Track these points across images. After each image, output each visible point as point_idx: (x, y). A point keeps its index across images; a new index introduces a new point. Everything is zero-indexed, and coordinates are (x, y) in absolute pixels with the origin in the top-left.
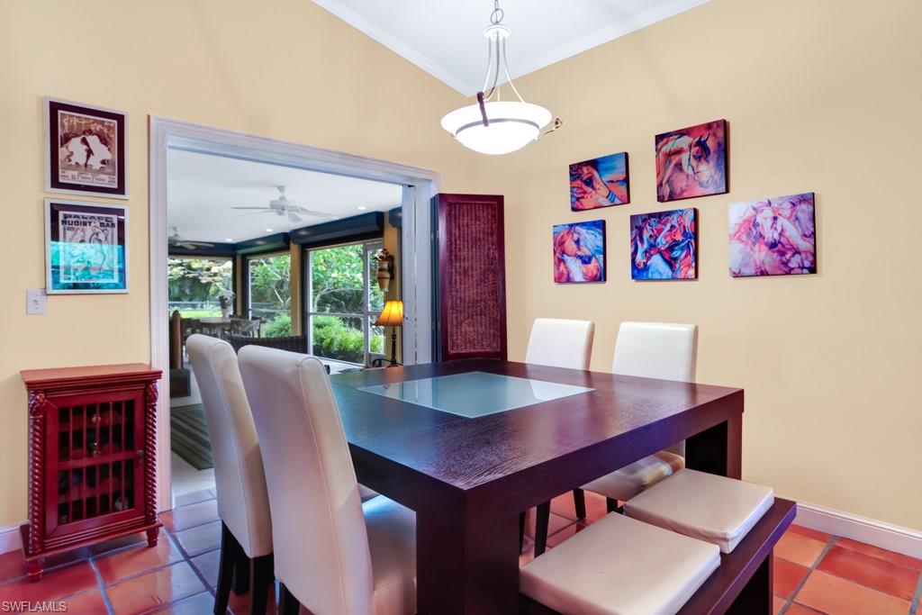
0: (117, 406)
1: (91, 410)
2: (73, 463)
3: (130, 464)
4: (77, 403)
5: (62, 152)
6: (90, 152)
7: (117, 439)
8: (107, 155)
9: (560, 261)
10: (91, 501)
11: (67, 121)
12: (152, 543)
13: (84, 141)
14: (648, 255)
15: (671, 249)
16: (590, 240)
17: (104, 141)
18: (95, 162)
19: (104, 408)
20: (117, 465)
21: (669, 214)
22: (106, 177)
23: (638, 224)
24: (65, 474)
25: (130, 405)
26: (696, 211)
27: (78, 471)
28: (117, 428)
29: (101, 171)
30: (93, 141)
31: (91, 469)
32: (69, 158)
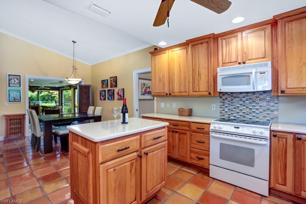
0: (19, 119)
1: (15, 119)
2: (12, 127)
3: (21, 127)
4: (13, 118)
5: (10, 82)
6: (15, 81)
7: (19, 124)
8: (18, 82)
9: (100, 97)
10: (14, 133)
11: (11, 77)
12: (24, 139)
13: (14, 80)
14: (109, 96)
15: (111, 95)
16: (103, 93)
17: (17, 79)
18: (16, 83)
19: (17, 119)
20: (19, 127)
21: (111, 90)
22: (18, 85)
23: (108, 90)
24: (10, 128)
25: (21, 119)
26: (114, 90)
27: (12, 128)
28: (19, 122)
29: (17, 84)
30: (16, 80)
31: (14, 128)
32: (11, 82)
